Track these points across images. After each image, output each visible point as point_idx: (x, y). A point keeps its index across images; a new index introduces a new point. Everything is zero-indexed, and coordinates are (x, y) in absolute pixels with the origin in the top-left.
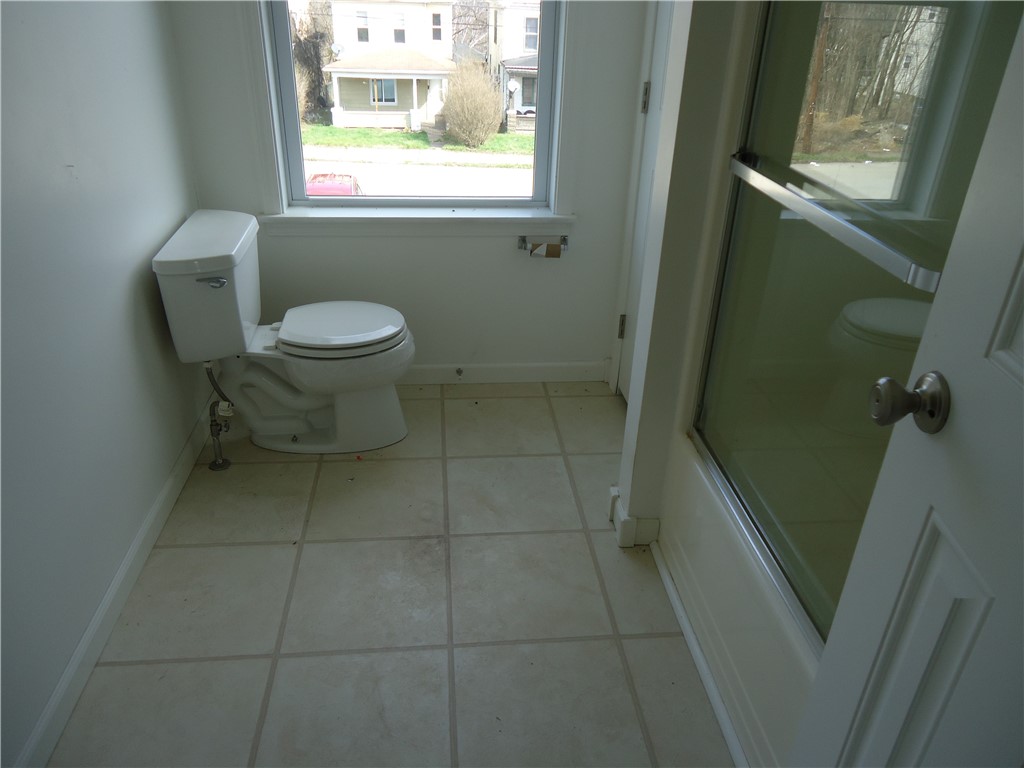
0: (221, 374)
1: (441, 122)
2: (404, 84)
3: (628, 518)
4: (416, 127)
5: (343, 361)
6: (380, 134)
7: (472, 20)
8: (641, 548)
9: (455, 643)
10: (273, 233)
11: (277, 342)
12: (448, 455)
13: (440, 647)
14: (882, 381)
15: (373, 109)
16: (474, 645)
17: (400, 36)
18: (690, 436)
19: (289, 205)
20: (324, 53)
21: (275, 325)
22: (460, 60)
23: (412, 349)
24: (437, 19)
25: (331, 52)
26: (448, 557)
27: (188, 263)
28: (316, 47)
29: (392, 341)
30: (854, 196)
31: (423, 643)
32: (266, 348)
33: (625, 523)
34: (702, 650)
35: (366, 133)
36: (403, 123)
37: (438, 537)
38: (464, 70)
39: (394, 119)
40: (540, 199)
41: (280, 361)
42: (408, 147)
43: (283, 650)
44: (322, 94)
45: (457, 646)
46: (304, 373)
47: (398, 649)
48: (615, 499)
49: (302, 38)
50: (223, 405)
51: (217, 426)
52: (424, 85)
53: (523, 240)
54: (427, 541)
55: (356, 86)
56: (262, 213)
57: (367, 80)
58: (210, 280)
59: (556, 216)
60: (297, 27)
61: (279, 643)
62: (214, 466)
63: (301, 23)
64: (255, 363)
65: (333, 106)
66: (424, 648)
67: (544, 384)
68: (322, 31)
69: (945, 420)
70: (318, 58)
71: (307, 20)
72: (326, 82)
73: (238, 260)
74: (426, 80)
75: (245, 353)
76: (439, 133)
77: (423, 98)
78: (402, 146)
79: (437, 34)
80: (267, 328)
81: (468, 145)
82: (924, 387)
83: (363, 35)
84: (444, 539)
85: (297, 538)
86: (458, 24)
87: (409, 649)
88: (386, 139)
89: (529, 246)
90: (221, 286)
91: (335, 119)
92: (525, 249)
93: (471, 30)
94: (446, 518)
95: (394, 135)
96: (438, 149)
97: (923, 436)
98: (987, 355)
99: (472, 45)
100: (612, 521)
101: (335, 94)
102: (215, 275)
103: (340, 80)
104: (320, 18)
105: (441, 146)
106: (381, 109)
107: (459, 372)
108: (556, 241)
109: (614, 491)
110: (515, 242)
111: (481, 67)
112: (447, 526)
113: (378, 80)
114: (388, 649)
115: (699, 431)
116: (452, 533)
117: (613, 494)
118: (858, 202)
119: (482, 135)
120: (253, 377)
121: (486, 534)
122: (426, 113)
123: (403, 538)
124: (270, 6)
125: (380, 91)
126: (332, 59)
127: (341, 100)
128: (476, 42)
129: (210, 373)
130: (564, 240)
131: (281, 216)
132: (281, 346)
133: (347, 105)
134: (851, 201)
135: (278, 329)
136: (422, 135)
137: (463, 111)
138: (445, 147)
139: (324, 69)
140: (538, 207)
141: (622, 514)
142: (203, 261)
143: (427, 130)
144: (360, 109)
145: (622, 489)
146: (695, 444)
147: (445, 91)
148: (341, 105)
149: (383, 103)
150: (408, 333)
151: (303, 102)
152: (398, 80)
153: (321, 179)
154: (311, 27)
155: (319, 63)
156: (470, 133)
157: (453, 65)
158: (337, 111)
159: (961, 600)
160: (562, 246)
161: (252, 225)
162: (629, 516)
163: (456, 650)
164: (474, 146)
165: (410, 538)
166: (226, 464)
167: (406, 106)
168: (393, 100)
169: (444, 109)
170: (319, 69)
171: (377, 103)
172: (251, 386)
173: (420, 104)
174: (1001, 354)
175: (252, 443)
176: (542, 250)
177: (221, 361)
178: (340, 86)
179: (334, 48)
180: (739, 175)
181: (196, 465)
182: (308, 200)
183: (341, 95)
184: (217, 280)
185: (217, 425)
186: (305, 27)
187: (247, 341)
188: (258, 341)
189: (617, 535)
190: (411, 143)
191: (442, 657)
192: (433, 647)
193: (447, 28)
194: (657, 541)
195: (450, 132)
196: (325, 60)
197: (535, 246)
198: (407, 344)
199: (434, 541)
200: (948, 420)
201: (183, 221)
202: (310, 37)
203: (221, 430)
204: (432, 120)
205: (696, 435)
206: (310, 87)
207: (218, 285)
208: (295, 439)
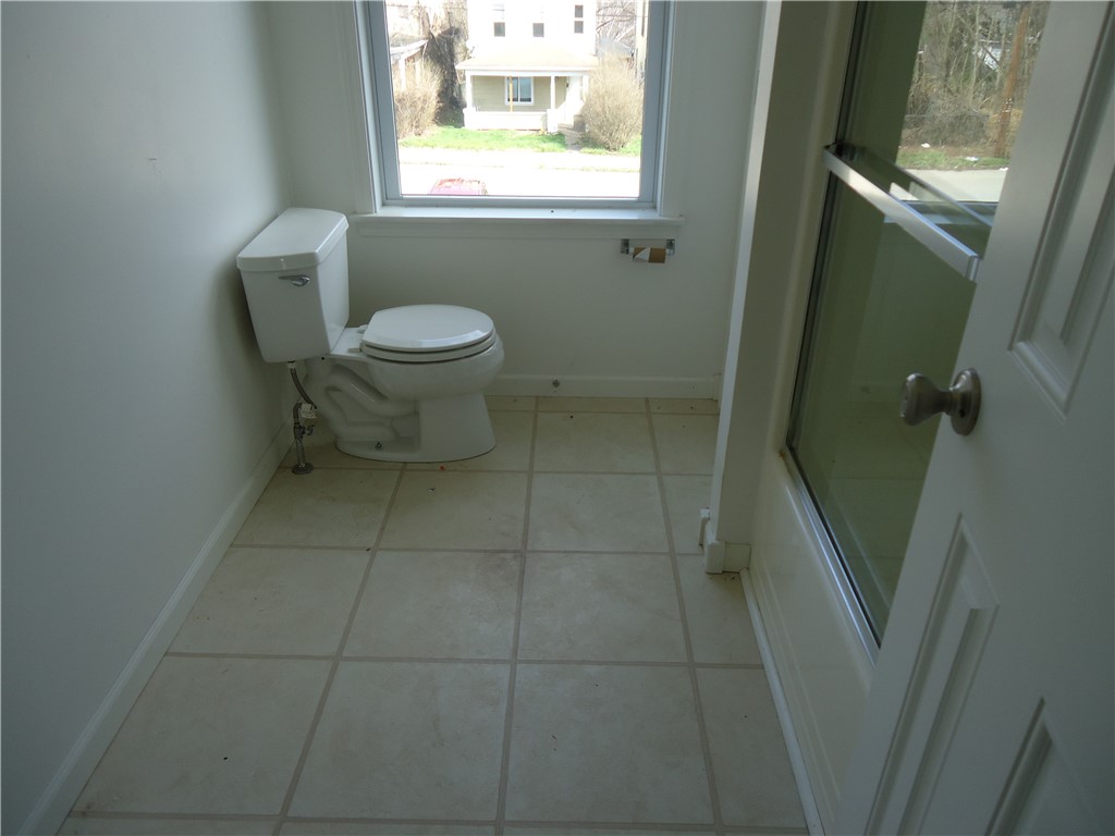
0: (307, 376)
1: (580, 124)
2: (542, 82)
3: (715, 542)
4: (553, 129)
5: (426, 366)
6: (514, 137)
7: (619, 11)
8: (730, 575)
9: (519, 658)
10: (363, 233)
11: (361, 344)
12: (535, 469)
13: (503, 662)
14: (912, 377)
15: (507, 109)
16: (539, 662)
17: (539, 30)
18: (782, 455)
19: (384, 205)
20: (458, 49)
21: (362, 327)
22: (604, 54)
23: (501, 355)
24: (579, 10)
25: (466, 49)
26: (523, 572)
27: (275, 260)
28: (450, 44)
29: (478, 346)
30: (956, 198)
31: (485, 657)
32: (351, 351)
33: (712, 546)
34: (781, 684)
35: (499, 136)
36: (539, 125)
37: (514, 552)
38: (607, 66)
39: (531, 119)
40: (646, 200)
41: (364, 364)
42: (543, 151)
43: (345, 654)
44: (455, 94)
45: (521, 662)
46: (388, 376)
47: (459, 660)
48: (705, 521)
49: (436, 35)
50: (306, 407)
51: (300, 430)
52: (563, 82)
53: (626, 243)
54: (502, 555)
55: (490, 84)
56: (355, 213)
57: (503, 78)
58: (292, 278)
59: (662, 218)
60: (431, 23)
61: (341, 648)
62: (297, 470)
63: (436, 18)
64: (340, 366)
65: (465, 106)
66: (487, 661)
67: (647, 400)
68: (457, 26)
69: (975, 419)
70: (452, 55)
71: (443, 15)
72: (459, 81)
73: (321, 259)
74: (565, 78)
75: (328, 354)
76: (577, 135)
77: (561, 98)
78: (536, 149)
79: (579, 27)
80: (354, 330)
81: (608, 148)
82: (958, 386)
83: (499, 29)
84: (521, 554)
85: (371, 545)
86: (604, 16)
87: (471, 661)
88: (521, 142)
89: (632, 250)
90: (303, 285)
91: (467, 119)
92: (627, 252)
93: (618, 21)
94: (526, 533)
95: (528, 137)
96: (576, 153)
97: (958, 437)
98: (1010, 348)
99: (618, 39)
100: (701, 545)
101: (468, 95)
102: (299, 273)
103: (474, 78)
104: (455, 13)
105: (579, 148)
106: (516, 109)
107: (556, 384)
108: (662, 245)
109: (704, 513)
110: (618, 245)
111: (625, 63)
112: (525, 542)
113: (514, 78)
114: (450, 660)
115: (792, 449)
116: (529, 548)
117: (703, 516)
118: (960, 205)
119: (624, 138)
120: (339, 380)
121: (565, 552)
122: (563, 114)
123: (477, 551)
124: (367, 7)
125: (515, 90)
126: (467, 56)
127: (474, 99)
128: (623, 34)
129: (294, 374)
130: (671, 244)
131: (374, 215)
132: (365, 348)
133: (480, 104)
134: (952, 202)
135: (362, 332)
136: (559, 138)
137: (605, 113)
138: (582, 150)
139: (456, 67)
140: (643, 208)
141: (711, 538)
142: (288, 258)
143: (564, 131)
144: (493, 109)
145: (711, 512)
146: (787, 464)
147: (585, 89)
148: (474, 104)
149: (519, 103)
150: (498, 339)
151: (434, 103)
152: (536, 79)
153: (449, 184)
154: (446, 22)
155: (452, 61)
156: (611, 135)
157: (595, 61)
158: (469, 112)
159: (977, 611)
160: (667, 251)
161: (342, 224)
162: (717, 539)
163: (519, 666)
164: (615, 149)
165: (485, 551)
166: (308, 468)
167: (542, 105)
168: (529, 100)
169: (583, 109)
170: (453, 67)
171: (511, 103)
172: (335, 389)
173: (558, 104)
174: (1022, 346)
175: (337, 448)
176: (645, 255)
177: (306, 362)
178: (474, 85)
179: (469, 44)
180: (835, 172)
181: (279, 467)
182: (402, 199)
183: (474, 94)
184: (300, 278)
185: (300, 427)
186: (439, 22)
187: (332, 342)
188: (343, 343)
189: (705, 560)
190: (545, 146)
191: (503, 672)
192: (496, 661)
193: (589, 19)
194: (748, 569)
195: (587, 135)
196: (459, 57)
197: (638, 251)
198: (496, 351)
199: (509, 556)
200: (979, 419)
201: (275, 217)
202: (444, 33)
203: (304, 433)
204: (571, 122)
205: (788, 453)
206: (442, 86)
207: (300, 283)
208: (379, 446)
